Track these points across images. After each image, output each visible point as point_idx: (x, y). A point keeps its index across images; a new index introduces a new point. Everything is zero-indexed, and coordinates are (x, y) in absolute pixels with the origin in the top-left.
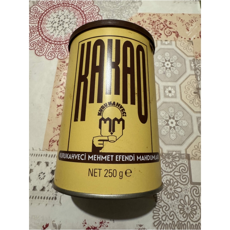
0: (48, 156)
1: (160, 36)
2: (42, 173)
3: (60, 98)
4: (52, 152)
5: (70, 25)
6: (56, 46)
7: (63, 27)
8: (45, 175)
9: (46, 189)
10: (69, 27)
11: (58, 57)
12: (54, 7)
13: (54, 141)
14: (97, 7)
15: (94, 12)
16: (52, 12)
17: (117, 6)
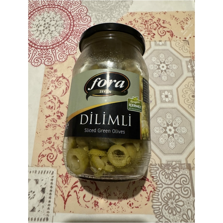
0: (37, 172)
1: (153, 36)
2: (32, 191)
3: (49, 108)
4: (42, 168)
5: (57, 28)
6: (42, 51)
7: (49, 30)
8: (35, 193)
9: (37, 210)
10: (55, 30)
11: (45, 62)
12: (39, 9)
13: (43, 156)
14: (85, 7)
15: (82, 12)
16: (37, 14)
17: (107, 6)
